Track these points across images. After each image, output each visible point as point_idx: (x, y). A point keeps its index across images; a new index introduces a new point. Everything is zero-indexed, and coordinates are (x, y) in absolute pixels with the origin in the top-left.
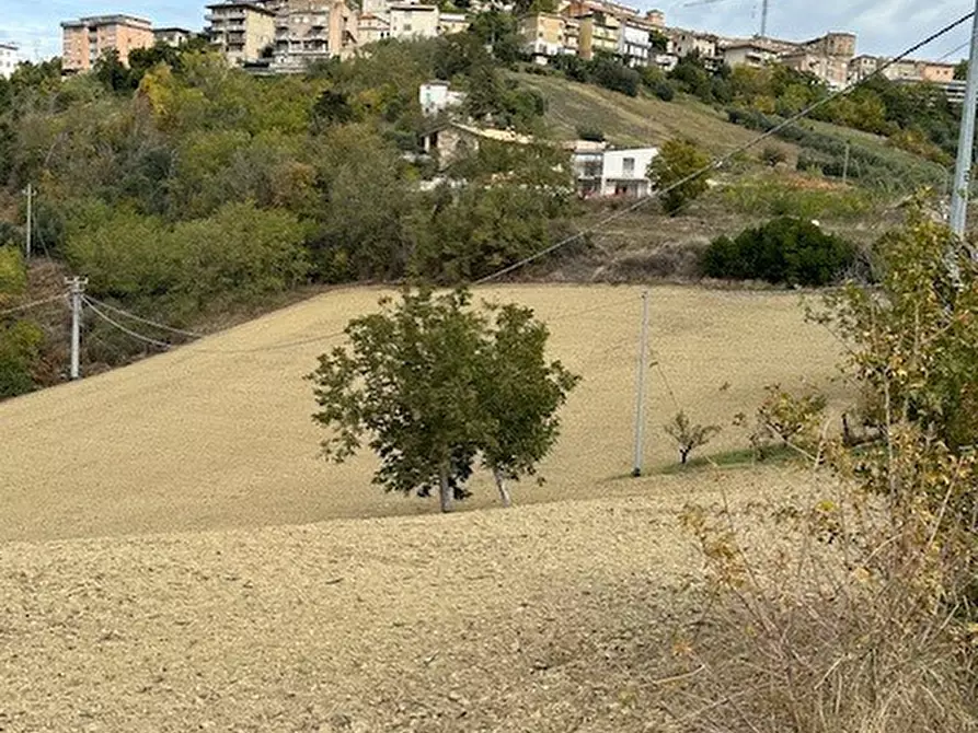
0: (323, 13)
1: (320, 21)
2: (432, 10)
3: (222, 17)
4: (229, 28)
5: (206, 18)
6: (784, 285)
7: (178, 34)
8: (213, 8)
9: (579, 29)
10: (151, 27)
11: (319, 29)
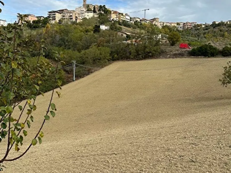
0: (72, 13)
1: (71, 14)
2: (92, 12)
3: (51, 14)
4: (52, 16)
5: (48, 14)
6: (207, 57)
7: (42, 17)
8: (49, 12)
9: (119, 16)
10: (35, 16)
11: (71, 16)
